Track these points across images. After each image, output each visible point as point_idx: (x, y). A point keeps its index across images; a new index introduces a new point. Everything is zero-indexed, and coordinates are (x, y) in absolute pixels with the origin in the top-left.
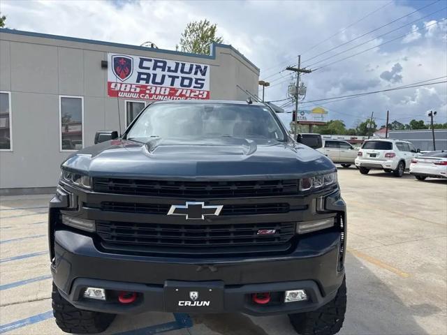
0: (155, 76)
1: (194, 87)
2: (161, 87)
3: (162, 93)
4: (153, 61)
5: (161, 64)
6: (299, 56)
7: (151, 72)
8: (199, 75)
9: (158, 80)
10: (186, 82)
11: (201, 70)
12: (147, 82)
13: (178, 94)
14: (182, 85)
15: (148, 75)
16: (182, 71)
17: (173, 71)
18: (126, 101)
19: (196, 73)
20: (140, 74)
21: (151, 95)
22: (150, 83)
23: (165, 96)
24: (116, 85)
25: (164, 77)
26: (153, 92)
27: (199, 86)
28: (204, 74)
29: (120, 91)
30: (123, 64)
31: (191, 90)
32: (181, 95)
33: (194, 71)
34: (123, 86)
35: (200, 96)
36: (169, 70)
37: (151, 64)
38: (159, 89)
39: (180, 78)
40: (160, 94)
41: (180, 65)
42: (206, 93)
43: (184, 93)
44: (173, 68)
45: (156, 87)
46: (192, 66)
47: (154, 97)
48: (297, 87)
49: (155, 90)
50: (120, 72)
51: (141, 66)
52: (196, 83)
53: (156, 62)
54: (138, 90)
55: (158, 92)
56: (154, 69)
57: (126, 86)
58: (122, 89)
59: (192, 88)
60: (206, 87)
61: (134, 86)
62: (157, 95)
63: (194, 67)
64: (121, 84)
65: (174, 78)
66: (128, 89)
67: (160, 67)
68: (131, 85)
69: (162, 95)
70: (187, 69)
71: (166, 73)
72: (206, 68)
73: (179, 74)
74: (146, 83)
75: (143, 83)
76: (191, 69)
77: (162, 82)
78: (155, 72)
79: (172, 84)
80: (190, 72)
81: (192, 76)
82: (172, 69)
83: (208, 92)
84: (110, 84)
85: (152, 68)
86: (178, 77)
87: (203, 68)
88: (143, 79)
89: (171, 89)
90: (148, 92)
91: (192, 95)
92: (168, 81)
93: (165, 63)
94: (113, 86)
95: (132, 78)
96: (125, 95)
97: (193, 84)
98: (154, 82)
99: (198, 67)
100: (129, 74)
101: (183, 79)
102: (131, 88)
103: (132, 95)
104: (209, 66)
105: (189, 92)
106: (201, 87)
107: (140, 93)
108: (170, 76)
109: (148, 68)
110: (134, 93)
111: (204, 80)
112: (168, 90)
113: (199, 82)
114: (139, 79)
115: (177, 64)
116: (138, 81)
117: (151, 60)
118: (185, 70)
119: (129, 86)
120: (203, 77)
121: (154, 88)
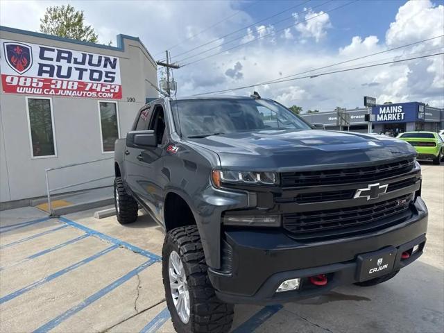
0: (60, 68)
1: (105, 81)
2: (68, 81)
3: (70, 87)
4: (56, 52)
5: (66, 55)
6: (167, 51)
7: (54, 63)
8: (109, 68)
9: (64, 72)
10: (96, 75)
11: (110, 63)
12: (52, 75)
13: (88, 88)
14: (91, 78)
15: (52, 67)
16: (90, 63)
17: (79, 63)
18: (27, 98)
19: (105, 66)
20: (41, 66)
21: (57, 91)
22: (55, 77)
23: (73, 91)
24: (12, 79)
25: (70, 69)
26: (59, 87)
27: (110, 79)
28: (114, 67)
29: (18, 85)
30: (18, 53)
31: (102, 84)
32: (91, 90)
33: (103, 63)
34: (22, 80)
35: (112, 91)
36: (76, 62)
37: (54, 55)
38: (65, 83)
39: (89, 71)
40: (67, 89)
41: (88, 57)
42: (118, 87)
43: (94, 88)
44: (80, 60)
45: (62, 81)
46: (100, 58)
47: (61, 92)
48: (168, 82)
49: (62, 85)
50: (16, 63)
51: (42, 57)
52: (107, 76)
53: (60, 52)
54: (41, 84)
55: (64, 87)
56: (58, 60)
57: (26, 80)
58: (21, 84)
59: (102, 81)
60: (118, 81)
61: (35, 80)
62: (64, 90)
63: (103, 59)
64: (19, 77)
65: (81, 71)
66: (28, 84)
67: (64, 58)
68: (32, 78)
69: (70, 90)
70: (95, 61)
71: (72, 65)
72: (115, 60)
73: (87, 66)
74: (50, 76)
75: (46, 76)
76: (100, 61)
77: (69, 75)
78: (59, 64)
79: (80, 77)
80: (99, 65)
81: (101, 68)
82: (78, 61)
83: (120, 86)
84: (4, 77)
85: (55, 59)
86: (86, 70)
87: (112, 61)
88: (46, 72)
89: (79, 83)
90: (53, 86)
91: (103, 89)
92: (75, 74)
93: (70, 54)
94: (8, 80)
95: (33, 71)
96: (26, 90)
97: (104, 78)
98: (59, 75)
99: (107, 60)
100: (28, 65)
101: (92, 71)
102: (32, 82)
103: (34, 90)
104: (118, 59)
105: (99, 85)
106: (113, 81)
107: (44, 88)
108: (77, 69)
109: (51, 59)
110: (37, 88)
111: (114, 73)
112: (76, 84)
113: (109, 75)
114: (41, 72)
115: (84, 56)
116: (40, 74)
117: (53, 50)
118: (93, 63)
119: (29, 80)
120: (113, 70)
121: (59, 83)
